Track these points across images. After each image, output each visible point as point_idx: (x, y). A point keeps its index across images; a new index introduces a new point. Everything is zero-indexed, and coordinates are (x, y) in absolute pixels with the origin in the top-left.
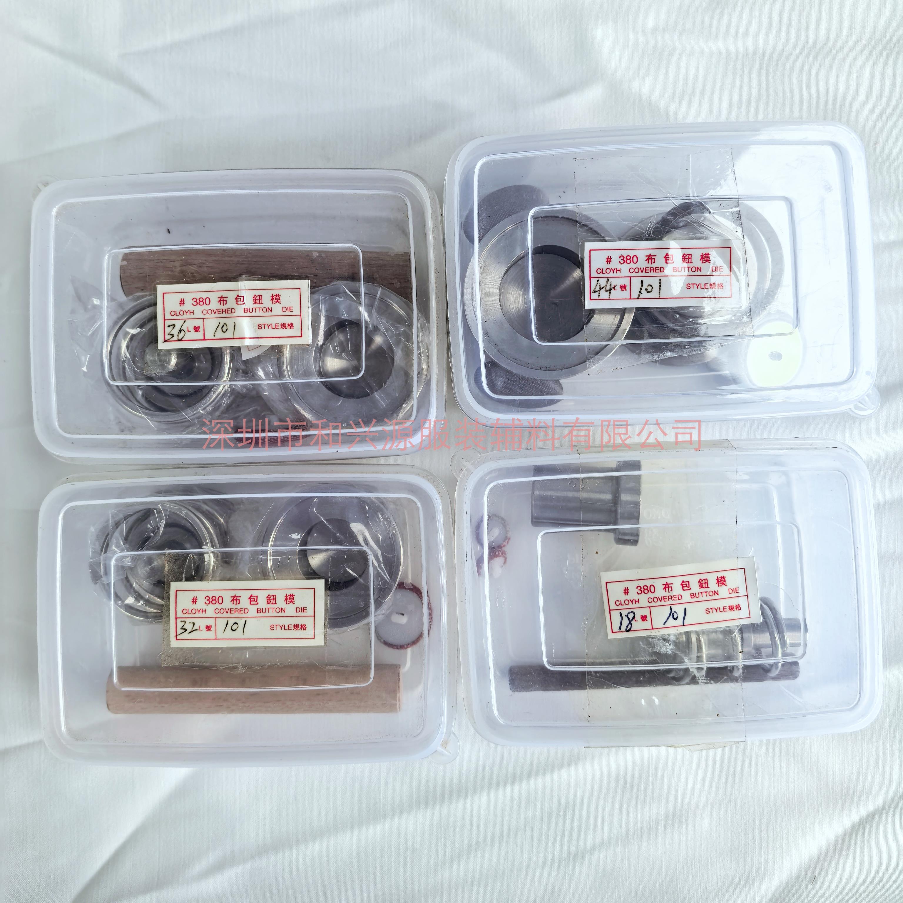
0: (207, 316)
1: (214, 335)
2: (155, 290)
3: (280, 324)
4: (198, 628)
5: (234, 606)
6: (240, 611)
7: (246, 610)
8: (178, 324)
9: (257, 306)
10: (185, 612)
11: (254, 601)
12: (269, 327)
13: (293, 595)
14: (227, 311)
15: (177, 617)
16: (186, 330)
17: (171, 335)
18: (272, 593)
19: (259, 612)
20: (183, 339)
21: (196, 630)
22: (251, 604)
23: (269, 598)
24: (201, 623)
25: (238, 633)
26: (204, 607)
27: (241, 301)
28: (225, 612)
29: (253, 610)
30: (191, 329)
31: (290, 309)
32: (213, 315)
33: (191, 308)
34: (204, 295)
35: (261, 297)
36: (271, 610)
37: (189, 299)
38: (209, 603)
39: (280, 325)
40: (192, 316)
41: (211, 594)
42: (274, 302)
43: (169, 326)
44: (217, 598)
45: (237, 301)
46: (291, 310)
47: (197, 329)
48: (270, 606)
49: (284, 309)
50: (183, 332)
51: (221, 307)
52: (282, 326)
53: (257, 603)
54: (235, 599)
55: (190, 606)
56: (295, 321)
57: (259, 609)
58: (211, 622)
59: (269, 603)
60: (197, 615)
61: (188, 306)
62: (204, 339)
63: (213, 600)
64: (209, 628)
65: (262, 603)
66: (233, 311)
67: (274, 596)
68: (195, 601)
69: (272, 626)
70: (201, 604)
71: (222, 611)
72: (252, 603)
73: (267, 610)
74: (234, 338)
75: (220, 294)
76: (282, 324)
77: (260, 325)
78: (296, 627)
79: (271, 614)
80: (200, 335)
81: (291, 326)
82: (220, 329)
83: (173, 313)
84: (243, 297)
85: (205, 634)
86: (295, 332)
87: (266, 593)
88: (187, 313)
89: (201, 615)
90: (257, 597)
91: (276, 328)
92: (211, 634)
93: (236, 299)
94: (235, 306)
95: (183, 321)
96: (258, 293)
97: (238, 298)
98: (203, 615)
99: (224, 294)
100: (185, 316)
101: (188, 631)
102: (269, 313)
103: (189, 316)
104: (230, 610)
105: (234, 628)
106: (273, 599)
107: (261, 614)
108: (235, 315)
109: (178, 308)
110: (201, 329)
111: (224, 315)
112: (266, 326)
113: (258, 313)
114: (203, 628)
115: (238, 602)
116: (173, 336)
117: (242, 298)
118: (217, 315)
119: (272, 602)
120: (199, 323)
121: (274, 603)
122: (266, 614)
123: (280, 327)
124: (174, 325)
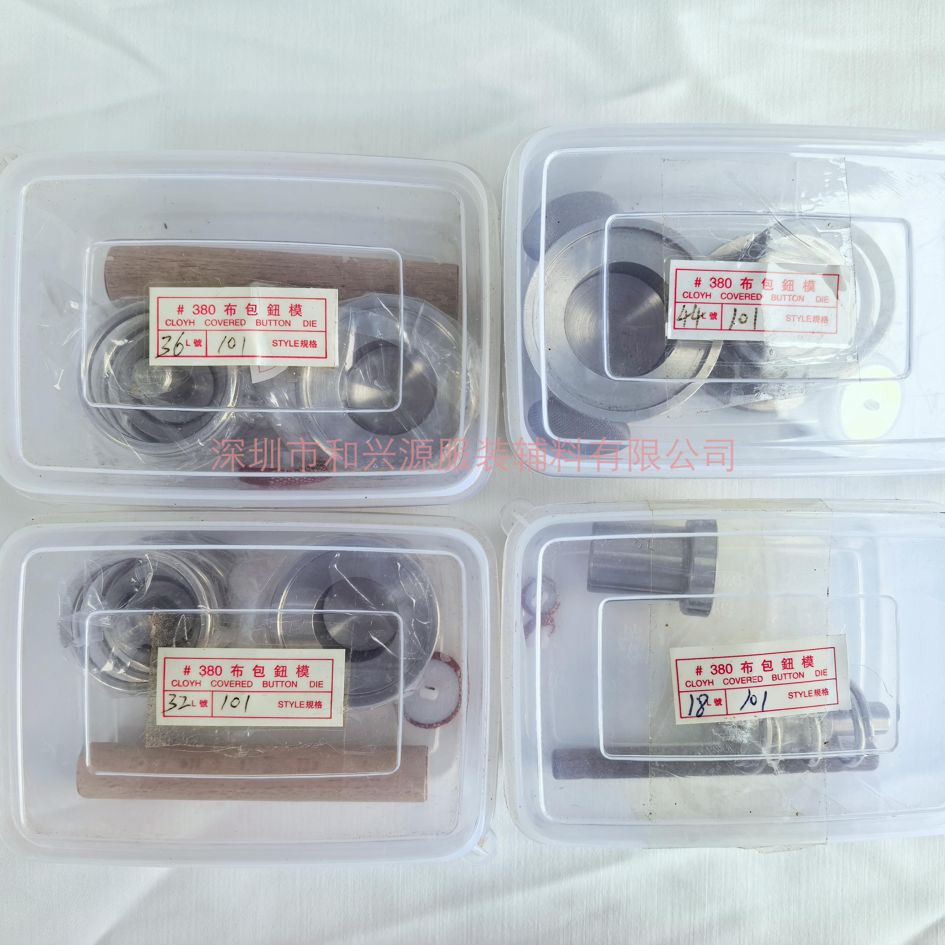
0: (210, 327)
1: (219, 351)
2: (147, 293)
3: (300, 340)
4: (190, 703)
5: (235, 679)
6: (242, 684)
7: (249, 684)
8: (175, 336)
9: (272, 317)
10: (175, 683)
11: (259, 672)
12: (286, 343)
13: (306, 667)
14: (235, 323)
15: (165, 689)
16: (184, 344)
17: (165, 349)
18: (281, 663)
19: (265, 685)
20: (180, 355)
21: (188, 705)
22: (255, 676)
23: (278, 669)
24: (195, 697)
25: (240, 711)
26: (198, 678)
27: (252, 311)
28: (224, 685)
29: (258, 683)
30: (191, 342)
31: (312, 323)
32: (218, 327)
33: (192, 317)
34: (208, 302)
35: (277, 307)
36: (279, 684)
37: (188, 306)
38: (205, 674)
39: (300, 342)
40: (192, 327)
41: (207, 663)
42: (293, 314)
43: (164, 338)
44: (215, 668)
45: (248, 311)
46: (314, 325)
47: (197, 343)
48: (279, 678)
49: (306, 324)
50: (180, 346)
51: (229, 317)
52: (302, 343)
53: (262, 675)
54: (236, 670)
55: (181, 677)
56: (319, 338)
57: (265, 683)
58: (206, 696)
59: (277, 675)
60: (190, 688)
61: (187, 315)
62: (206, 356)
63: (209, 670)
64: (204, 703)
65: (270, 675)
66: (243, 322)
67: (283, 667)
68: (187, 670)
69: (280, 703)
70: (194, 675)
71: (220, 684)
72: (257, 675)
73: (275, 683)
74: (242, 356)
75: (227, 302)
76: (302, 341)
77: (275, 342)
78: (310, 704)
79: (279, 688)
80: (201, 351)
81: (313, 344)
82: (225, 344)
83: (169, 323)
84: (256, 306)
85: (199, 710)
86: (319, 351)
87: (275, 664)
88: (186, 323)
89: (194, 688)
90: (263, 667)
91: (295, 346)
92: (206, 711)
93: (247, 308)
94: (245, 317)
95: (182, 332)
96: (274, 302)
97: (249, 307)
98: (198, 688)
99: (232, 302)
100: (184, 327)
101: (178, 707)
102: (287, 328)
103: (188, 327)
104: (231, 683)
105: (234, 704)
106: (283, 671)
107: (268, 689)
108: (244, 327)
109: (175, 316)
110: (203, 343)
111: (232, 327)
112: (283, 343)
113: (273, 327)
114: (197, 703)
115: (240, 673)
116: (168, 350)
117: (254, 307)
118: (222, 327)
119: (281, 675)
120: (200, 336)
121: (284, 675)
122: (274, 689)
123: (300, 345)
124: (170, 337)
